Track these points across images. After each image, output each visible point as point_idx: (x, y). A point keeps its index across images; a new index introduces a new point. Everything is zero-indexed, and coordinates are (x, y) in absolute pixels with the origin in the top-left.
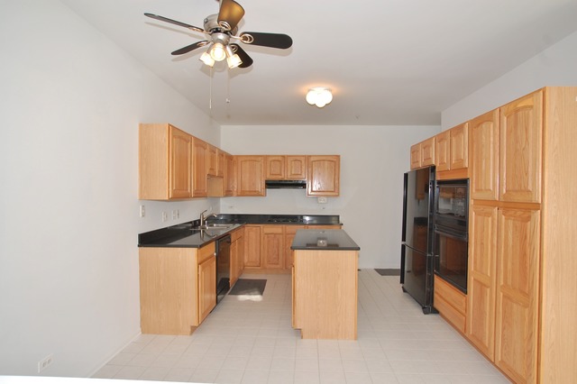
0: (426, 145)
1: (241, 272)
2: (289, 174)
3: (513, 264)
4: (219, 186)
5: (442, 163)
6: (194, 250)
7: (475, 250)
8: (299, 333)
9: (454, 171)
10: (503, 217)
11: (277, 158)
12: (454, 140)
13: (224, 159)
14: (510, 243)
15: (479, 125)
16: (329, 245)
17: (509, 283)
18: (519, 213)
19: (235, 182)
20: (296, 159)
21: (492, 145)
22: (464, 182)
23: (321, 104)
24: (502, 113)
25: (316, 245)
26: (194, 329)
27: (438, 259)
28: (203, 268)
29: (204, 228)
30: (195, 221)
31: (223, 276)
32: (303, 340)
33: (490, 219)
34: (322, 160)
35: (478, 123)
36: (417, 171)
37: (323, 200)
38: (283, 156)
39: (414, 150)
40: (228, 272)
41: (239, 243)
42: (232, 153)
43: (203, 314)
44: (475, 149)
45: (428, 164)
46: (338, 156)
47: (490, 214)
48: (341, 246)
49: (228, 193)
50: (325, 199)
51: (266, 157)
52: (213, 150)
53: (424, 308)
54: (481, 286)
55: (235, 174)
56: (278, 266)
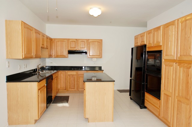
0: (142, 35)
1: (57, 93)
2: (79, 47)
3: (182, 87)
4: (46, 53)
5: (149, 43)
6: (36, 83)
7: (165, 81)
8: (87, 120)
9: (155, 47)
10: (178, 67)
11: (73, 40)
12: (156, 33)
13: (48, 40)
14: (181, 78)
15: (167, 27)
16: (97, 80)
17: (180, 95)
18: (186, 65)
19: (54, 51)
20: (83, 41)
21: (174, 36)
22: (160, 52)
23: (96, 15)
24: (179, 22)
25: (91, 80)
26: (36, 121)
27: (147, 85)
28: (41, 92)
29: (39, 73)
30: (34, 70)
31: (49, 95)
32: (89, 123)
33: (172, 68)
34: (94, 41)
35: (167, 26)
36: (137, 47)
37: (95, 59)
38: (77, 39)
39: (136, 38)
40: (52, 93)
41: (56, 80)
42: (52, 37)
43: (41, 114)
44: (165, 37)
45: (143, 44)
46: (101, 40)
47: (172, 66)
48: (102, 80)
49: (50, 56)
50: (96, 59)
51: (68, 40)
52: (43, 35)
53: (140, 106)
54: (167, 96)
55: (54, 47)
56: (74, 90)
